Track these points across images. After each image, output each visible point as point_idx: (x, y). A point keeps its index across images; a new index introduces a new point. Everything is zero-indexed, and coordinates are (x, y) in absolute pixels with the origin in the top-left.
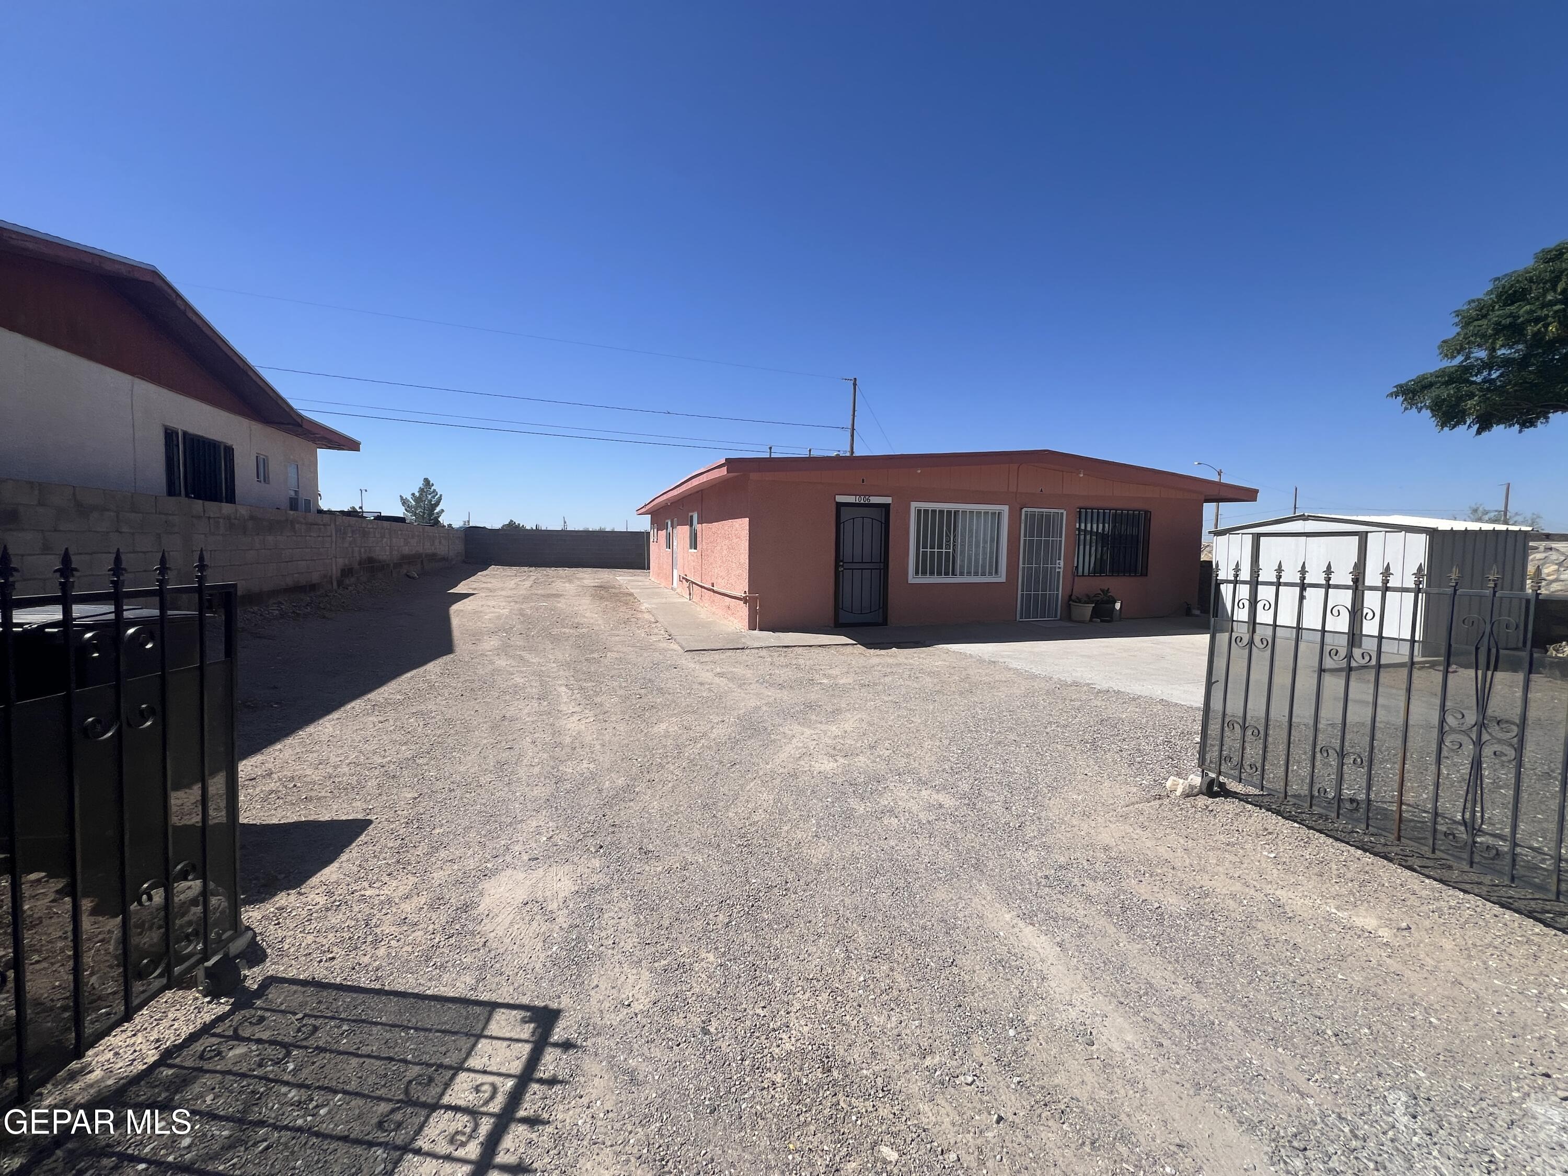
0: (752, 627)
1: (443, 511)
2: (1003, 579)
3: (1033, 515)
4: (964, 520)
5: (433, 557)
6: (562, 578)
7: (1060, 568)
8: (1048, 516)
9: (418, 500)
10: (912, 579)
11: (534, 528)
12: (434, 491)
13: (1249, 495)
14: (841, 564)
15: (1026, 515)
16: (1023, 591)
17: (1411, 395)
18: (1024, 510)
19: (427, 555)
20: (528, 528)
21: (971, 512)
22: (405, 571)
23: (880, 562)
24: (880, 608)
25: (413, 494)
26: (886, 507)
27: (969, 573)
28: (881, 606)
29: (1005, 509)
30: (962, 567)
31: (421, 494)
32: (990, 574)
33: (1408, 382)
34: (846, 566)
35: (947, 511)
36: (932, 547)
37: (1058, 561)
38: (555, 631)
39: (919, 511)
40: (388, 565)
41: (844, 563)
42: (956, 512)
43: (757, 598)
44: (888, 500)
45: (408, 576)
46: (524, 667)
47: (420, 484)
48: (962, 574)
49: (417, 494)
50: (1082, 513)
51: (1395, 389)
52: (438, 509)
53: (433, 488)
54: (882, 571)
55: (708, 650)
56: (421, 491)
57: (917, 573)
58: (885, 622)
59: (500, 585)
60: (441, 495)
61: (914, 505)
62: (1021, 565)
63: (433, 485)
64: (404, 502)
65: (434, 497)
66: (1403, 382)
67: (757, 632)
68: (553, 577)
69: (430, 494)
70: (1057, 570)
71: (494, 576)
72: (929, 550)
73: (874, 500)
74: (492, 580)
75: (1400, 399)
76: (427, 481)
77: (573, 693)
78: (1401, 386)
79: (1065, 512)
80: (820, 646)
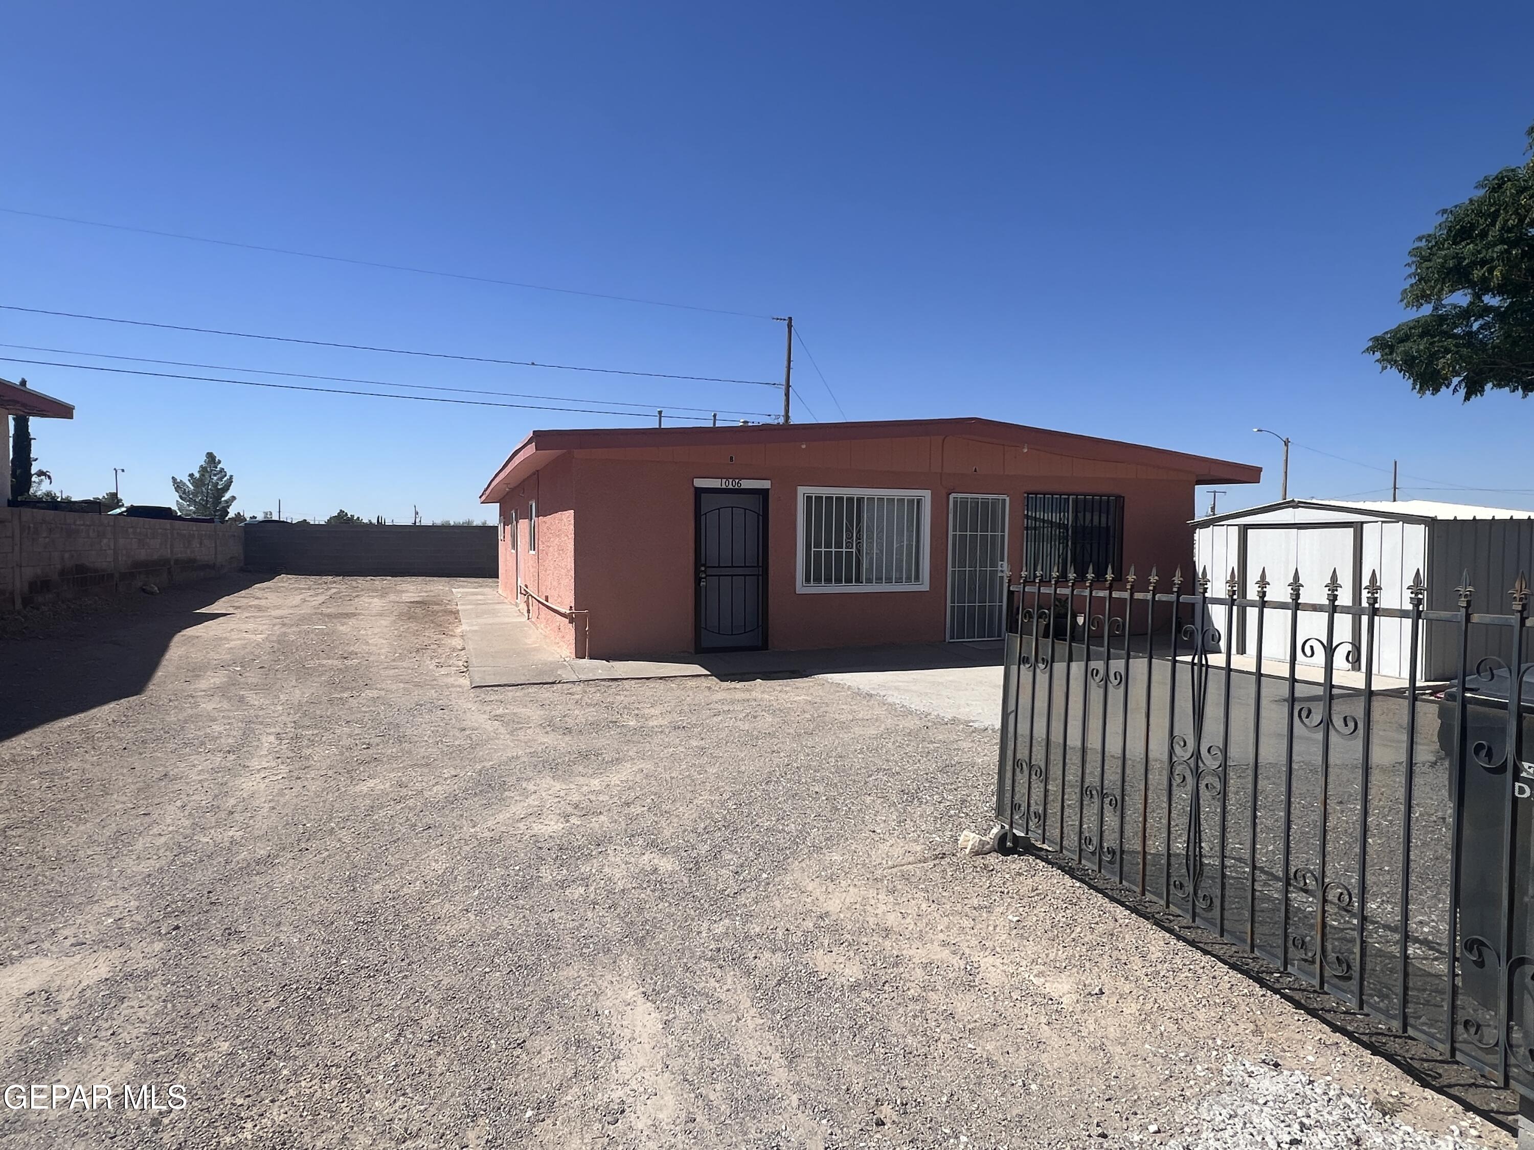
0: (580, 655)
1: (234, 498)
2: (925, 587)
3: (964, 502)
4: (871, 510)
5: (189, 564)
6: (376, 591)
7: (1002, 571)
8: (985, 503)
9: (198, 483)
10: (801, 587)
11: (375, 521)
12: (222, 470)
13: (1250, 475)
14: (703, 569)
15: (955, 503)
16: (953, 602)
17: (1387, 350)
18: (951, 497)
19: (177, 561)
20: (365, 521)
21: (881, 500)
22: (140, 584)
23: (758, 566)
24: (758, 627)
25: (191, 475)
26: (764, 492)
27: (879, 580)
28: (760, 624)
29: (926, 495)
30: (870, 569)
31: (203, 475)
32: (909, 579)
33: (1384, 334)
34: (710, 571)
35: (847, 498)
36: (828, 545)
37: (1000, 563)
38: (310, 664)
39: (809, 498)
40: (111, 576)
41: (706, 567)
42: (860, 500)
43: (585, 615)
44: (766, 484)
45: (144, 590)
46: (237, 710)
47: (202, 460)
48: (869, 581)
49: (197, 475)
50: (1032, 498)
51: (1371, 344)
52: (227, 496)
53: (219, 466)
54: (760, 578)
55: (505, 685)
56: (203, 470)
57: (808, 580)
58: (765, 646)
59: (280, 601)
60: (231, 476)
61: (802, 491)
62: (950, 568)
63: (219, 462)
64: (178, 486)
65: (221, 479)
66: (1379, 334)
67: (586, 662)
68: (363, 590)
69: (215, 475)
70: (1000, 574)
71: (276, 590)
72: (823, 550)
73: (746, 484)
74: (268, 595)
75: (1378, 355)
76: (211, 457)
77: (280, 744)
78: (1376, 339)
79: (1008, 499)
80: (661, 678)
